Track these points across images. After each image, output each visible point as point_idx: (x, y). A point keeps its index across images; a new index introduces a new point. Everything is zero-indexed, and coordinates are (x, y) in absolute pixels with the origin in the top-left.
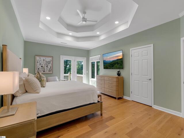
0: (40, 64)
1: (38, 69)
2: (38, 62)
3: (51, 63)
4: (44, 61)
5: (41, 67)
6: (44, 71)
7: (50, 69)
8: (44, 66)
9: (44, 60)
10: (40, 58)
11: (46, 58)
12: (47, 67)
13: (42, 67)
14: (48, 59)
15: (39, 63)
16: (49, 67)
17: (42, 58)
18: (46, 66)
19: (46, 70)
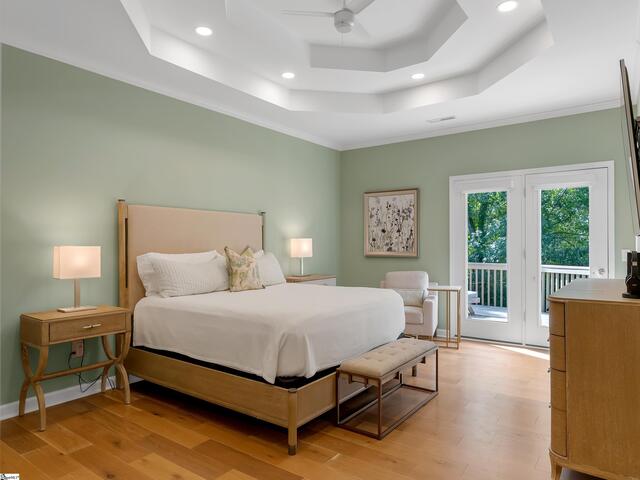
0: (379, 222)
1: (374, 240)
2: (371, 216)
3: (412, 215)
4: (390, 211)
5: (380, 233)
6: (390, 249)
7: (410, 242)
8: (388, 228)
9: (389, 206)
10: (378, 202)
11: (394, 199)
12: (399, 231)
13: (384, 231)
14: (404, 201)
15: (374, 219)
16: (406, 231)
17: (384, 199)
18: (396, 228)
19: (397, 244)
